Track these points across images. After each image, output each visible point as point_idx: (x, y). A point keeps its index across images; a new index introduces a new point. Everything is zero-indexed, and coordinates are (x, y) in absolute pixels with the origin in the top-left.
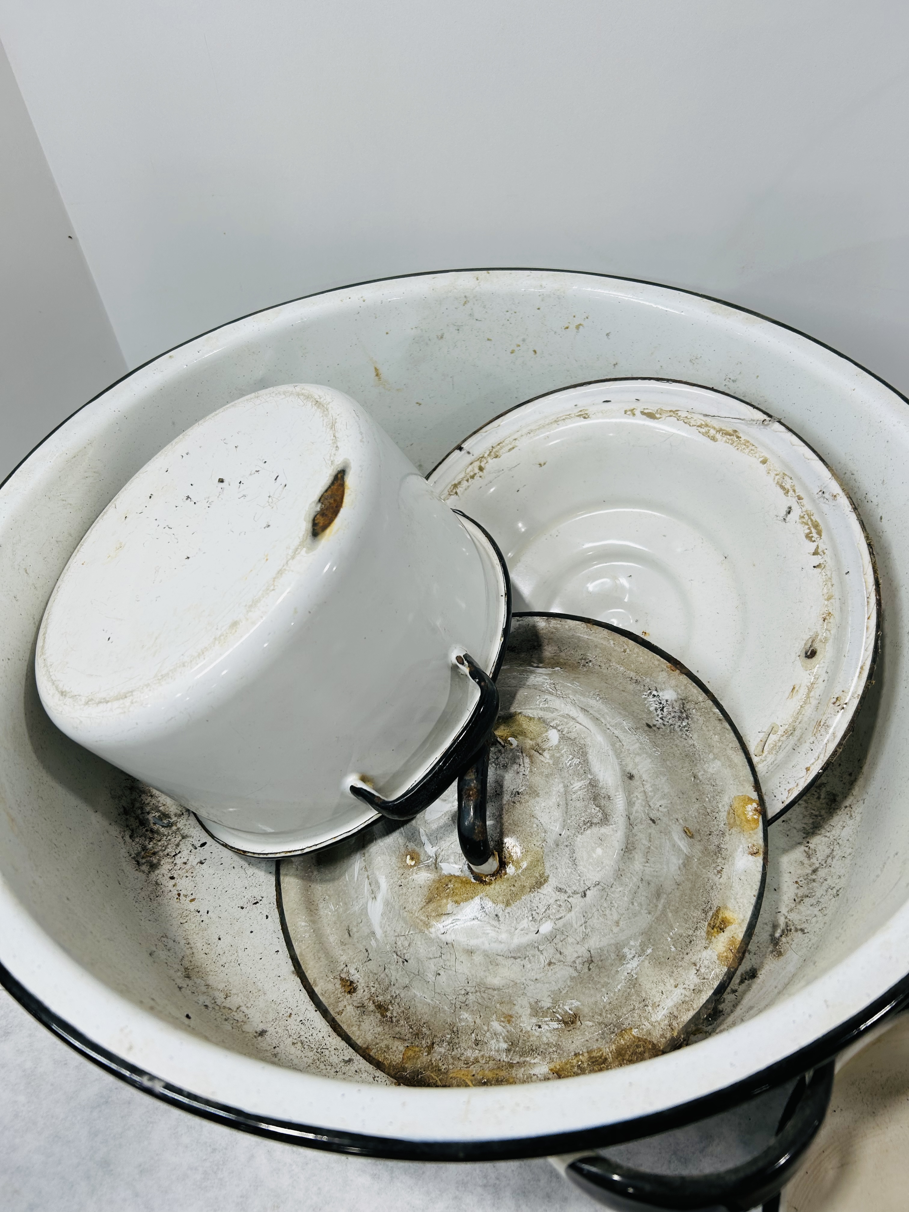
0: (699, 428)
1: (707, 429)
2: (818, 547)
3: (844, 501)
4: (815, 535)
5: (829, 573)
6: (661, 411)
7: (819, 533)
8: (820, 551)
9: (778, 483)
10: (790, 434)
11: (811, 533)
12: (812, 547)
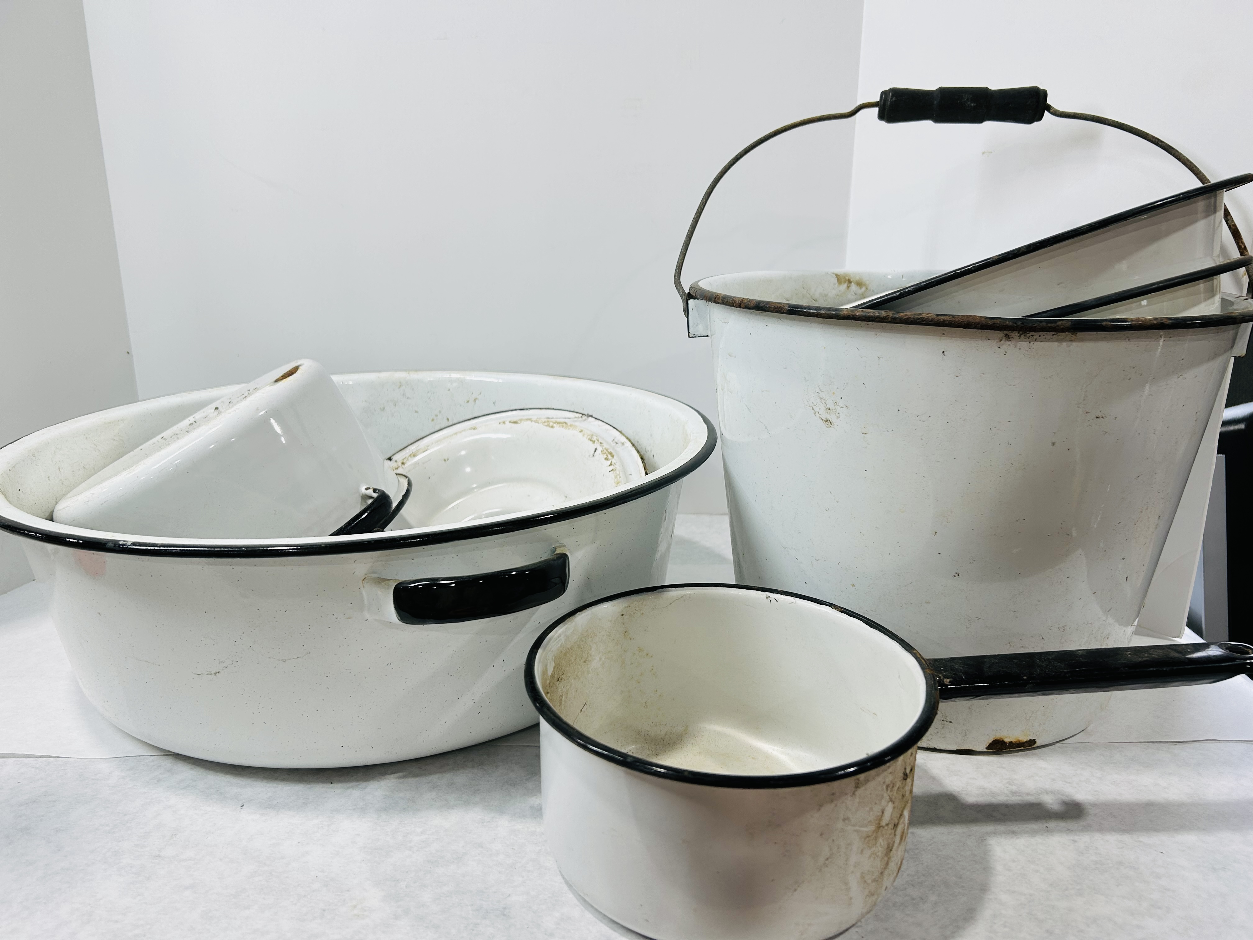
0: (544, 424)
1: (548, 423)
2: (611, 462)
3: (628, 444)
4: (609, 457)
5: (618, 473)
6: (521, 420)
7: (613, 456)
8: (613, 463)
9: (589, 439)
10: (598, 421)
11: (608, 456)
12: (609, 462)
